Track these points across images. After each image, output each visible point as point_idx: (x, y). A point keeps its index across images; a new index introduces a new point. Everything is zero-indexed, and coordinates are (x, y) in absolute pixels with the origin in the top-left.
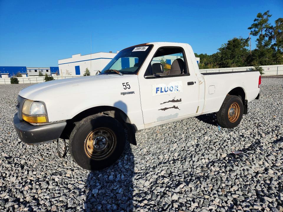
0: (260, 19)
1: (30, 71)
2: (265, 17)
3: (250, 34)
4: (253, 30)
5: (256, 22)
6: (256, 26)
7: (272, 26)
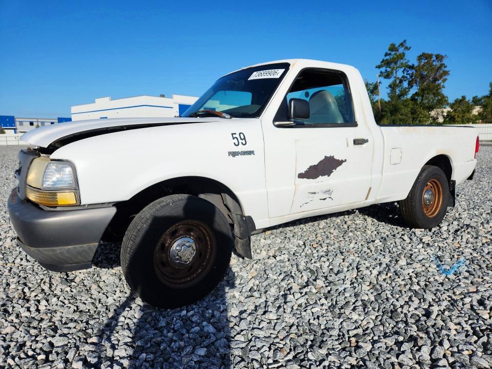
0: (393, 53)
1: (21, 123)
2: (401, 50)
3: (380, 76)
4: (383, 69)
5: (388, 57)
6: (386, 63)
7: (413, 65)
